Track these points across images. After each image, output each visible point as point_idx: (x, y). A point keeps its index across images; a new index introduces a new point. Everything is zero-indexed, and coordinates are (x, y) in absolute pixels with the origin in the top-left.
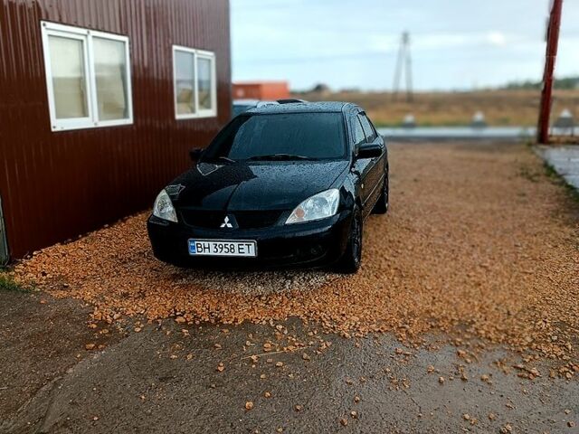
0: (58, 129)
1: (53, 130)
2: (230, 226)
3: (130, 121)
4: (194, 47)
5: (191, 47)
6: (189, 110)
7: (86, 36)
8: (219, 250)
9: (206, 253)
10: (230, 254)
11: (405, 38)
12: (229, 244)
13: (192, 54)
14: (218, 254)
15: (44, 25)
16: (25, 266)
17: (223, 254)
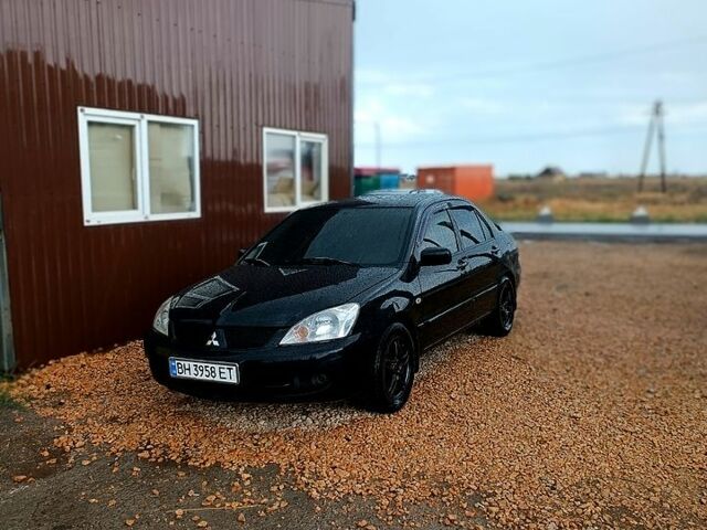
0: (94, 223)
1: (86, 224)
2: (216, 343)
3: (197, 214)
4: (295, 129)
5: (291, 129)
6: (288, 202)
7: (139, 120)
8: (200, 373)
9: (187, 375)
10: (210, 378)
11: (658, 109)
12: (210, 365)
13: (294, 137)
14: (198, 377)
15: (82, 110)
16: (32, 376)
17: (204, 377)
